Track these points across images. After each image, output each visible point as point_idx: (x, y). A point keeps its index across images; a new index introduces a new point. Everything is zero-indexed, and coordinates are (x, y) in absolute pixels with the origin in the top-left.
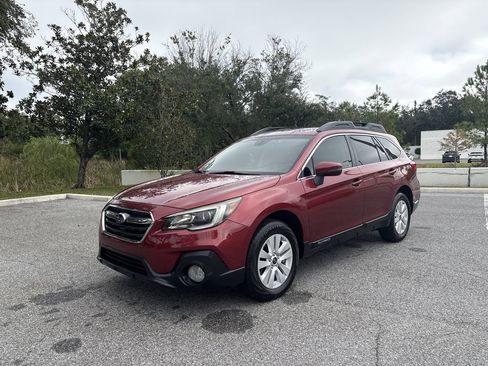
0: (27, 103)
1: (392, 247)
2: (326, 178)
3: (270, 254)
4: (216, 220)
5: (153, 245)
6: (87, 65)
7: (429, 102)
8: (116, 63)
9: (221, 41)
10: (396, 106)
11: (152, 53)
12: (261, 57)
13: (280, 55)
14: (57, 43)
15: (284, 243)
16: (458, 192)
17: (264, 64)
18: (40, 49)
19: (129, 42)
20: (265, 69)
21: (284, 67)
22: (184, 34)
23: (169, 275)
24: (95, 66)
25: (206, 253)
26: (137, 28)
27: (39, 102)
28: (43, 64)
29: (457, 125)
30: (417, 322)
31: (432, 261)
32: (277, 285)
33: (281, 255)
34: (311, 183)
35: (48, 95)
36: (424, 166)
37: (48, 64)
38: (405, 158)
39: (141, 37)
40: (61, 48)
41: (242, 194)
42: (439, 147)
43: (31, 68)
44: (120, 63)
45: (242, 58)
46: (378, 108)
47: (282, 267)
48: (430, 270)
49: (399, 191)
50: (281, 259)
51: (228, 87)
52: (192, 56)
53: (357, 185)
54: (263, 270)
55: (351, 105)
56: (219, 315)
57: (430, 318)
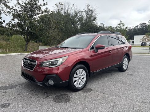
0: (9, 24)
1: (122, 73)
2: (99, 50)
3: (78, 76)
4: (58, 64)
5: (38, 71)
6: (28, 12)
7: (137, 26)
8: (37, 12)
9: (71, 6)
10: (127, 27)
11: (48, 9)
12: (83, 11)
13: (89, 10)
14: (18, 5)
15: (83, 72)
16: (145, 55)
17: (84, 13)
18: (13, 7)
19: (41, 5)
20: (84, 14)
21: (91, 14)
22: (60, 3)
23: (42, 82)
24: (30, 13)
25: (54, 75)
26: (43, 1)
27: (12, 24)
28: (14, 12)
29: (146, 34)
30: (128, 101)
31: (135, 79)
32: (80, 86)
33: (82, 76)
34: (94, 52)
35: (15, 22)
36: (135, 47)
37: (16, 12)
38: (128, 44)
39: (45, 4)
40: (20, 7)
41: (69, 55)
42: (140, 41)
43: (10, 13)
44: (38, 12)
45: (77, 11)
46: (121, 28)
47: (82, 80)
48: (134, 82)
49: (125, 55)
50: (82, 77)
51: (73, 20)
52: (62, 10)
53: (110, 53)
54: (75, 81)
55: (112, 27)
56: (59, 96)
57: (133, 100)
